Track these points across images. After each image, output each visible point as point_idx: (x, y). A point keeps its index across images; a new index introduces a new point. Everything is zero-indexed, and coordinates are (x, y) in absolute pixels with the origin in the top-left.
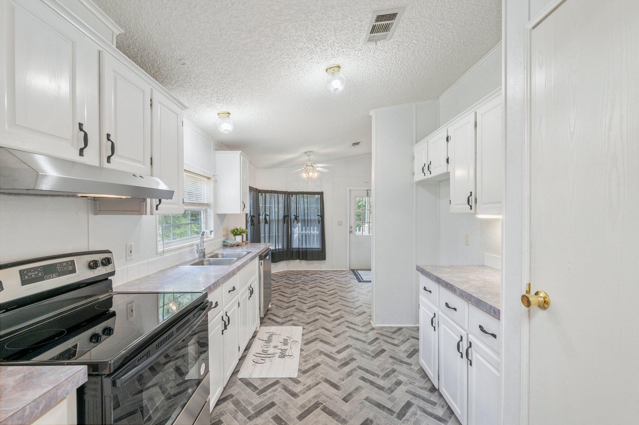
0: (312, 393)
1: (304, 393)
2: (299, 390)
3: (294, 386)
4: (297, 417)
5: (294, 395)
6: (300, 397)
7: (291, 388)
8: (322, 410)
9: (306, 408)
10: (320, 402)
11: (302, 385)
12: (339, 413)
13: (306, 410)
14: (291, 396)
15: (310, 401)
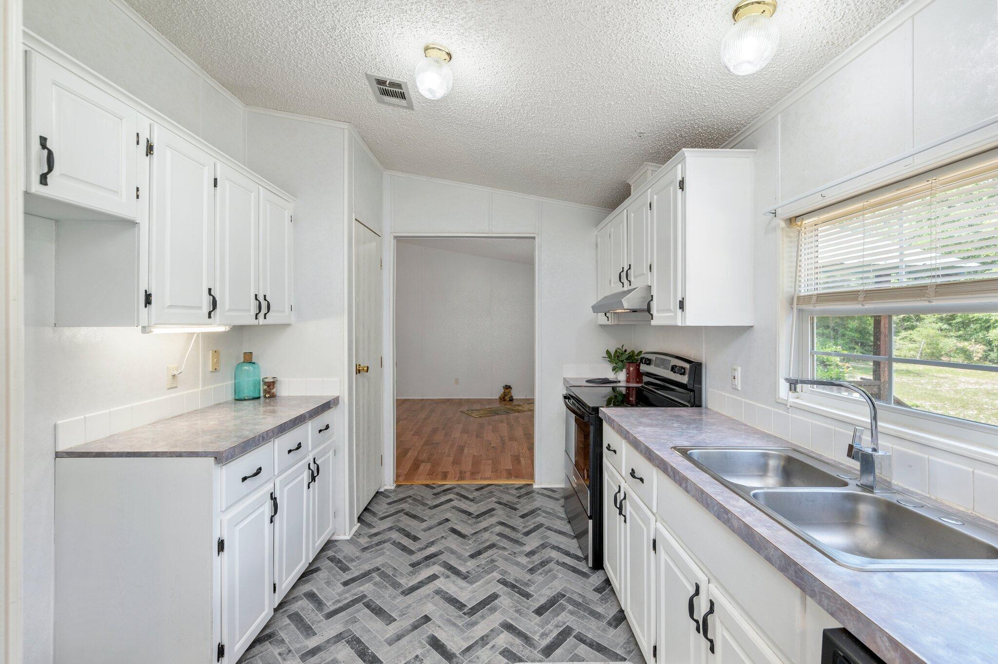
0: (481, 630)
1: (492, 630)
2: (502, 636)
3: (512, 645)
4: (500, 597)
5: (509, 627)
6: (498, 623)
7: (518, 641)
8: (465, 606)
9: (487, 607)
10: (466, 617)
11: (496, 646)
12: (442, 602)
13: (487, 605)
14: (514, 624)
15: (483, 617)
